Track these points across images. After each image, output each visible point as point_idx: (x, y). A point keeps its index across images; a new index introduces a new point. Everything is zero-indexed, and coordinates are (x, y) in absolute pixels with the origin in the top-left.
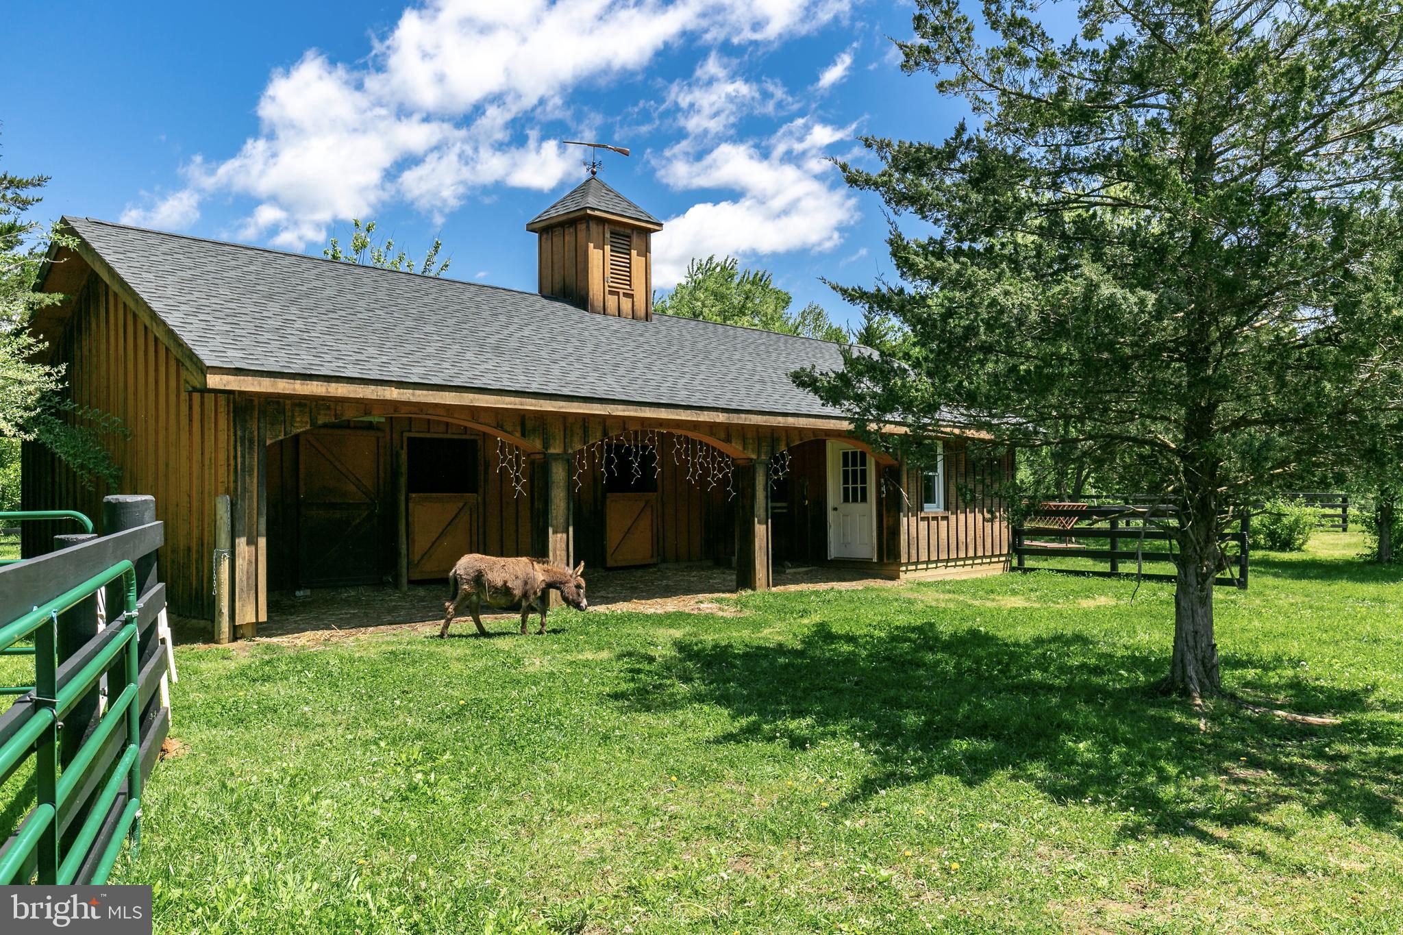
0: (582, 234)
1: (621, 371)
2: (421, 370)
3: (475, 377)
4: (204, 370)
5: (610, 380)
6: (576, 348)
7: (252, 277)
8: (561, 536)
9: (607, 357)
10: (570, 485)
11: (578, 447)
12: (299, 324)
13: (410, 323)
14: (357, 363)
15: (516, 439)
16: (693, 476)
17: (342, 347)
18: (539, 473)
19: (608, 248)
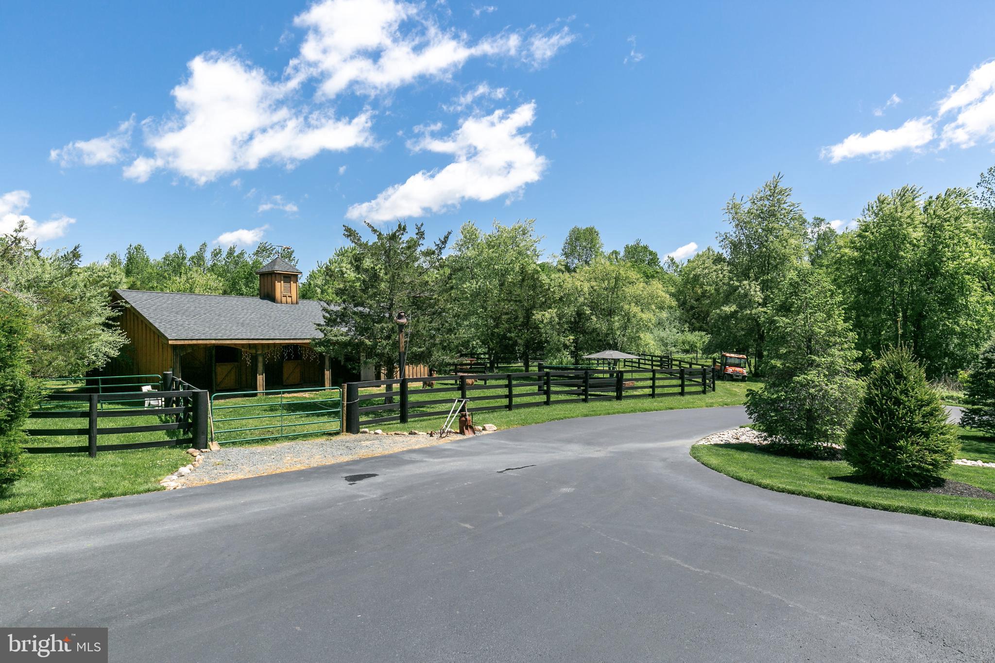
0: (273, 278)
1: (281, 328)
2: (221, 335)
3: (236, 335)
4: (168, 340)
5: (276, 332)
6: (268, 320)
7: (170, 306)
8: (261, 376)
9: (277, 323)
10: (264, 361)
11: (266, 351)
12: (187, 323)
13: (217, 317)
14: (204, 334)
15: (248, 350)
16: (305, 357)
17: (199, 329)
18: (254, 359)
19: (282, 282)
